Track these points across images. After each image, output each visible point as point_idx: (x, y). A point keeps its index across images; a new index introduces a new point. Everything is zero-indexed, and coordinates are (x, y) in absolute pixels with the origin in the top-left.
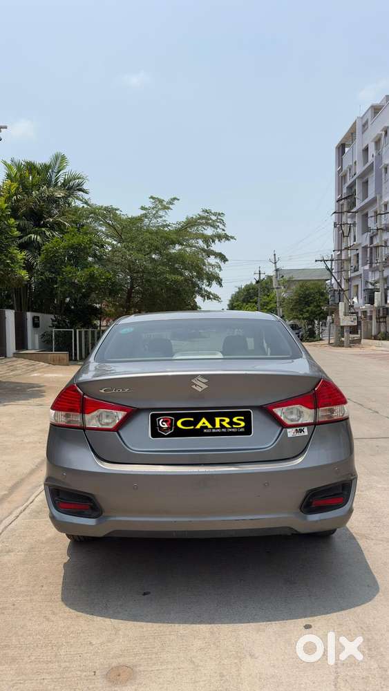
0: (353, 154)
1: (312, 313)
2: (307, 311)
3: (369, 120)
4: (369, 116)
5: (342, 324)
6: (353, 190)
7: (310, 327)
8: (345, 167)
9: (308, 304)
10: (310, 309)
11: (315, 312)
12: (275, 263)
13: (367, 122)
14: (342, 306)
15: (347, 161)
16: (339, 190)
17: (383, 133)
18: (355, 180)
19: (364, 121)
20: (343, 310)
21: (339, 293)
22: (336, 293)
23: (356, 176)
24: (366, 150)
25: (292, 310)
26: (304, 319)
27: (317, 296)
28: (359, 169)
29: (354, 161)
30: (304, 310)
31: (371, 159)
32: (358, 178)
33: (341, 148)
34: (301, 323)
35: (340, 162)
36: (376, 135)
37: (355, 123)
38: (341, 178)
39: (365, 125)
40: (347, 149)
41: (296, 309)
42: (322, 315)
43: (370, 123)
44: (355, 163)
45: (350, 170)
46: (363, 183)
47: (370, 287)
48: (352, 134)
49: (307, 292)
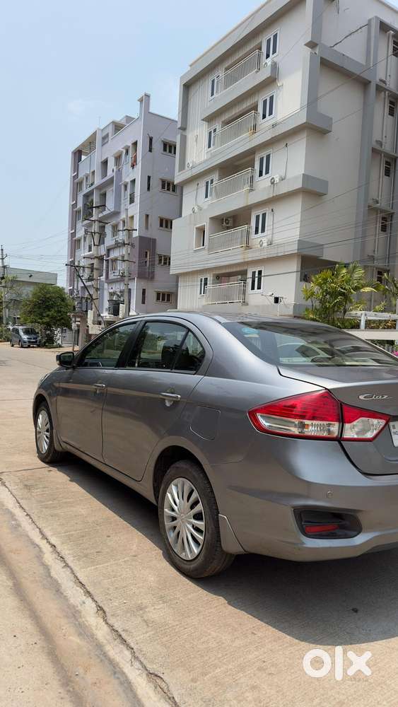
0: (90, 164)
1: (53, 318)
2: (48, 316)
3: (110, 135)
4: (110, 130)
5: (90, 333)
6: (90, 200)
7: (48, 332)
8: (81, 176)
9: (48, 308)
10: (50, 313)
11: (56, 317)
12: (3, 259)
13: (107, 135)
14: (90, 314)
15: (84, 170)
16: (74, 196)
17: (124, 151)
18: (93, 190)
19: (104, 134)
20: (92, 318)
21: (87, 301)
22: (84, 301)
23: (93, 187)
24: (105, 163)
25: (30, 312)
26: (43, 323)
27: (59, 302)
28: (98, 181)
29: (92, 170)
30: (44, 314)
31: (110, 173)
32: (97, 188)
33: (78, 154)
34: (38, 328)
35: (76, 167)
36: (117, 151)
37: (95, 134)
38: (77, 185)
39: (105, 138)
40: (83, 157)
41: (34, 312)
42: (63, 321)
43: (110, 137)
44: (93, 172)
45: (87, 178)
46: (101, 194)
47: (115, 298)
48: (90, 143)
49: (48, 296)
